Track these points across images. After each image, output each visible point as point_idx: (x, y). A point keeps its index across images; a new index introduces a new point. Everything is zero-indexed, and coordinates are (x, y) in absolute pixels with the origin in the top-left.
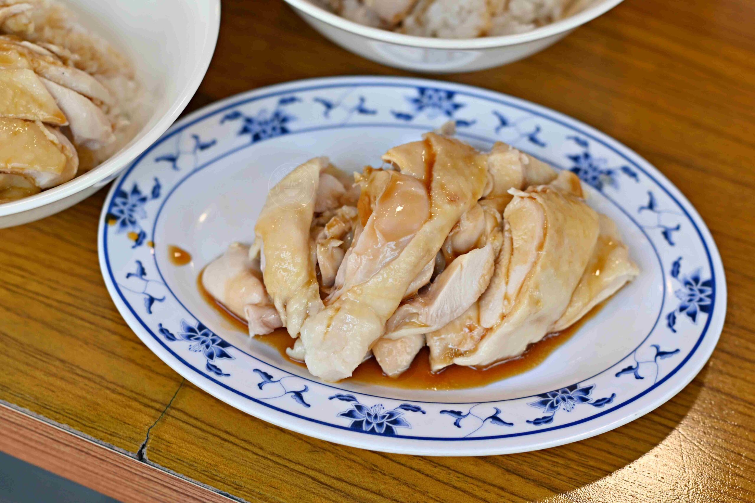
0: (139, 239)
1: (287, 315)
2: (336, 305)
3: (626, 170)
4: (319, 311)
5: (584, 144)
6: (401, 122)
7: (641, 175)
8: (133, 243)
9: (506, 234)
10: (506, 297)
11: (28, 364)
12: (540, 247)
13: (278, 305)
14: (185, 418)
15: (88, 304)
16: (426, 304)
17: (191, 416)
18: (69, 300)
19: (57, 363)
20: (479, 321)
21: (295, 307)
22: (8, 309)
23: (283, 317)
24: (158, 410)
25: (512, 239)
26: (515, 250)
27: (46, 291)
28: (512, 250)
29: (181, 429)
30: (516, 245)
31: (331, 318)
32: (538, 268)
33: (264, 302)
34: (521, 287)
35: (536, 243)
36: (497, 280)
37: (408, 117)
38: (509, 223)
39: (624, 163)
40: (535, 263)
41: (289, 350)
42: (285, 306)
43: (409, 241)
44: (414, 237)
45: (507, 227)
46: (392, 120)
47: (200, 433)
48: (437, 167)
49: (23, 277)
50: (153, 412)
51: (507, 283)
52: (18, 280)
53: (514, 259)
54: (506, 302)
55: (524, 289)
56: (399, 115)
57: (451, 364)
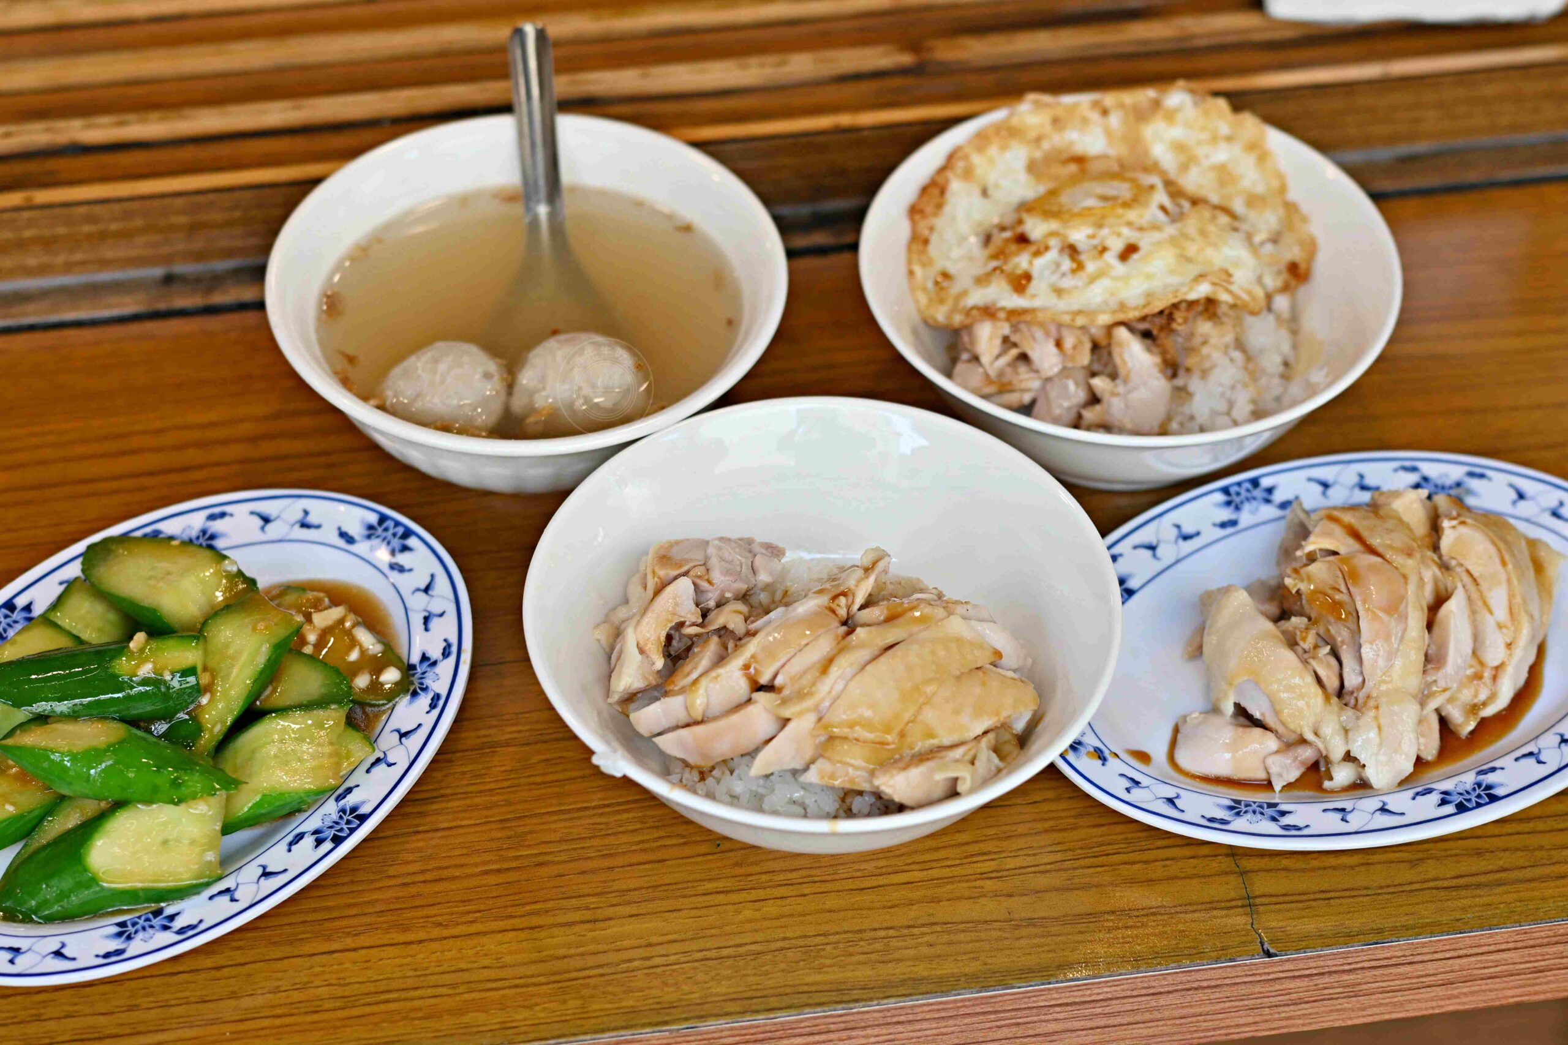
0: (1099, 755)
1: (1324, 741)
2: (1372, 703)
3: (1471, 474)
4: (1358, 718)
5: (1414, 469)
6: (1230, 530)
7: (1489, 473)
8: (1100, 762)
9: (1459, 569)
10: (1500, 626)
11: (1081, 932)
12: (1504, 563)
13: (1309, 736)
14: (1274, 900)
15: (1079, 851)
16: (1438, 669)
17: (1277, 896)
18: (1059, 857)
19: (1106, 916)
20: (1482, 664)
21: (1329, 730)
22: (1010, 896)
23: (1321, 746)
24: (1243, 906)
25: (1468, 572)
26: (1480, 580)
27: (1029, 860)
28: (1475, 580)
29: (1280, 911)
30: (1476, 574)
31: (1376, 718)
32: (1515, 582)
33: (1283, 745)
34: (1511, 609)
35: (1497, 561)
36: (1478, 618)
37: (1233, 523)
38: (1453, 558)
39: (1466, 469)
40: (1509, 581)
41: (1327, 784)
42: (1316, 734)
43: (1406, 607)
44: (1407, 603)
45: (1453, 563)
46: (1221, 532)
47: (1300, 905)
48: (1365, 534)
49: (992, 860)
50: (1240, 910)
51: (1491, 613)
52: (992, 865)
53: (1484, 585)
54: (1504, 630)
55: (1516, 609)
56: (1223, 525)
57: (1479, 720)
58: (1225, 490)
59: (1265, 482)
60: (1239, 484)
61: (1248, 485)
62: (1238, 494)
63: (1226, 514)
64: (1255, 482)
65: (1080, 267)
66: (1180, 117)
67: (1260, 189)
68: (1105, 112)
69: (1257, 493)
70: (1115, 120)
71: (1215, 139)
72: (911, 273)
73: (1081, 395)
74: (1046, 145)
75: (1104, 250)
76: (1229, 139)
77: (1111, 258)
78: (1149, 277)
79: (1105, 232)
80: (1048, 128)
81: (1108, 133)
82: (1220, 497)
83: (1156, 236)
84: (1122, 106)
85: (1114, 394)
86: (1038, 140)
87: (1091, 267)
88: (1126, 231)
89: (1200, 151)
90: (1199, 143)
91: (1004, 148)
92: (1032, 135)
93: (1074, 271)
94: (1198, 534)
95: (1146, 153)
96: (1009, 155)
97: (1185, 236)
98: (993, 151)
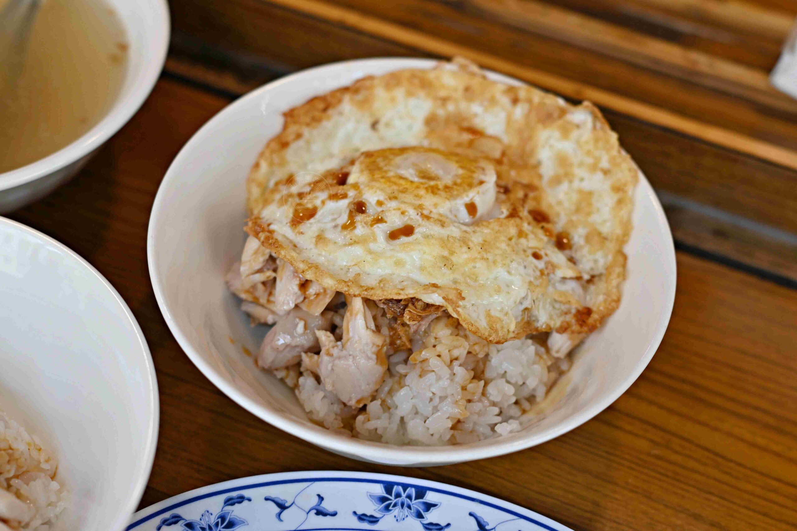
6: (366, 525)
37: (372, 519)
46: (355, 523)
56: (362, 518)
58: (389, 487)
59: (430, 497)
60: (405, 487)
61: (413, 491)
62: (398, 495)
63: (372, 509)
64: (421, 492)
65: (350, 226)
66: (575, 134)
67: (605, 229)
68: (515, 101)
69: (416, 504)
70: (519, 111)
71: (594, 168)
72: (257, 166)
73: (305, 341)
74: (451, 107)
75: (379, 220)
76: (606, 172)
77: (381, 230)
78: (399, 263)
79: (393, 204)
80: (459, 94)
81: (509, 121)
82: (379, 490)
83: (436, 230)
84: (529, 101)
85: (329, 354)
86: (444, 100)
87: (360, 230)
88: (412, 212)
89: (579, 172)
90: (581, 165)
91: (410, 94)
92: (442, 93)
93: (345, 227)
94: (334, 514)
95: (532, 153)
96: (413, 102)
97: (465, 242)
98: (399, 93)
